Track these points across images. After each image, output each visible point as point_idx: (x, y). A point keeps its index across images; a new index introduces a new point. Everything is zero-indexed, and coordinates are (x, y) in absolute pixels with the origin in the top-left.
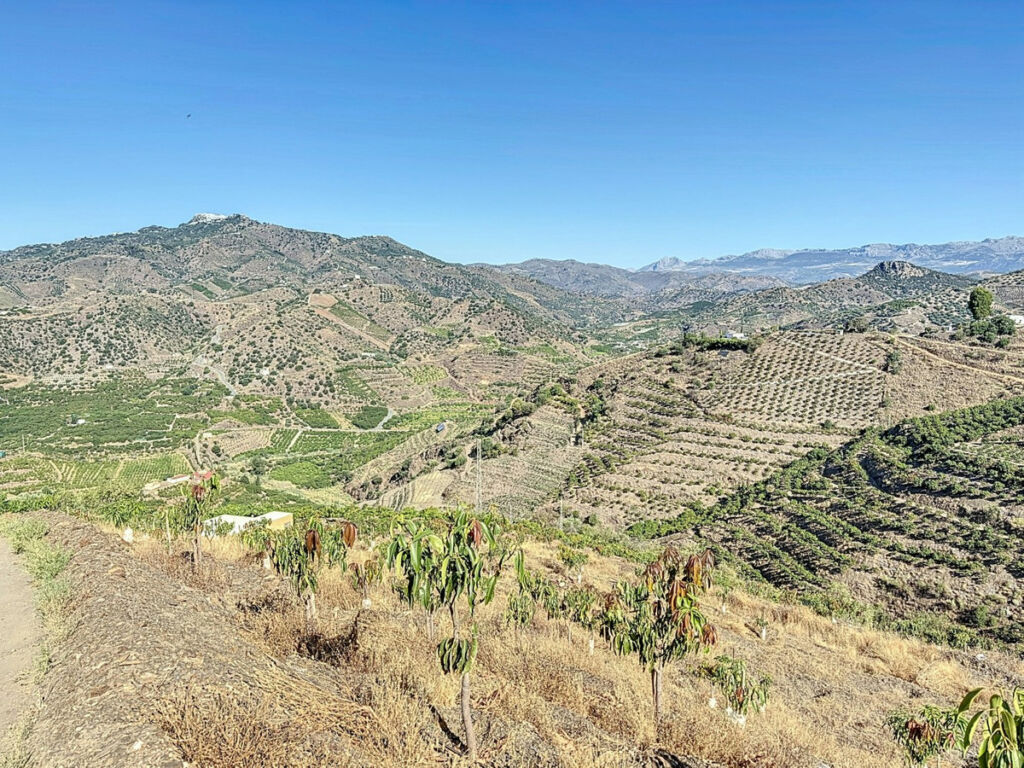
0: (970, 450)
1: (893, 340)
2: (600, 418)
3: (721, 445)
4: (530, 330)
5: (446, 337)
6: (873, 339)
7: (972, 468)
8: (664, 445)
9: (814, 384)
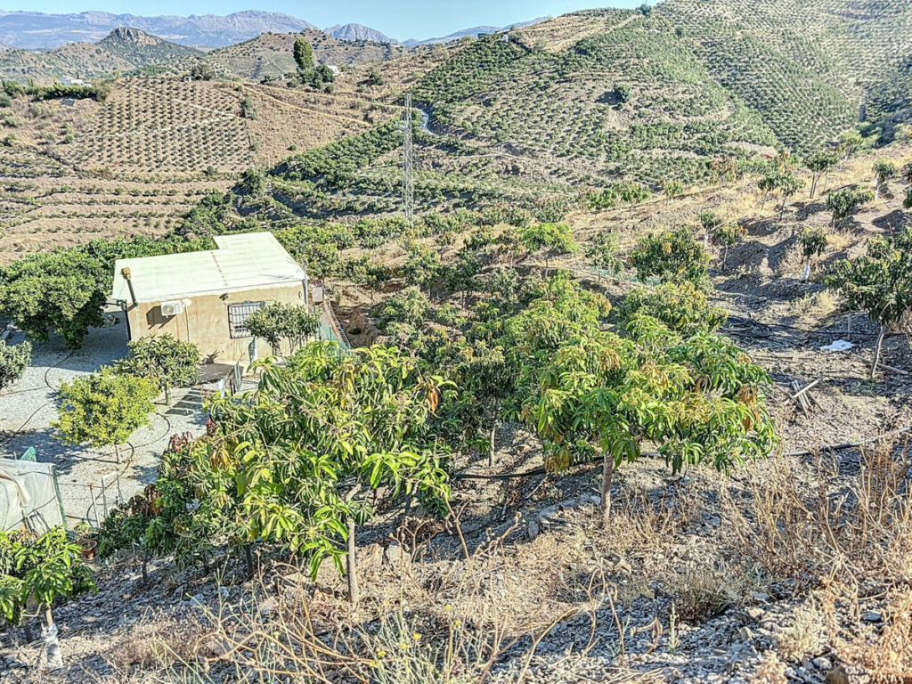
0: (367, 172)
1: (240, 87)
3: (108, 203)
6: (221, 87)
7: (380, 187)
8: (39, 211)
9: (183, 131)
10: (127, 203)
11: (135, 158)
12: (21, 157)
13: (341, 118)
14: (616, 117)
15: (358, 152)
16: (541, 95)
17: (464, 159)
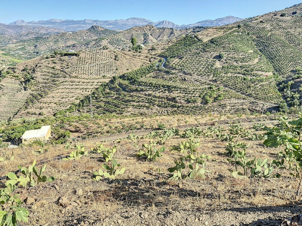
0: (143, 79)
1: (115, 51)
2: (32, 81)
3: (77, 85)
6: (110, 51)
7: (146, 84)
8: (59, 87)
9: (98, 65)
10: (81, 85)
11: (85, 73)
12: (56, 72)
13: (143, 60)
14: (219, 63)
15: (143, 72)
16: (197, 56)
17: (171, 76)
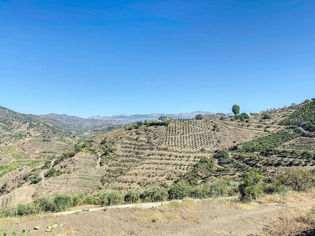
2: (110, 154)
3: (167, 160)
4: (55, 133)
5: (19, 136)
6: (206, 121)
8: (144, 162)
9: (193, 135)
10: (173, 160)
11: (177, 144)
13: (254, 131)
